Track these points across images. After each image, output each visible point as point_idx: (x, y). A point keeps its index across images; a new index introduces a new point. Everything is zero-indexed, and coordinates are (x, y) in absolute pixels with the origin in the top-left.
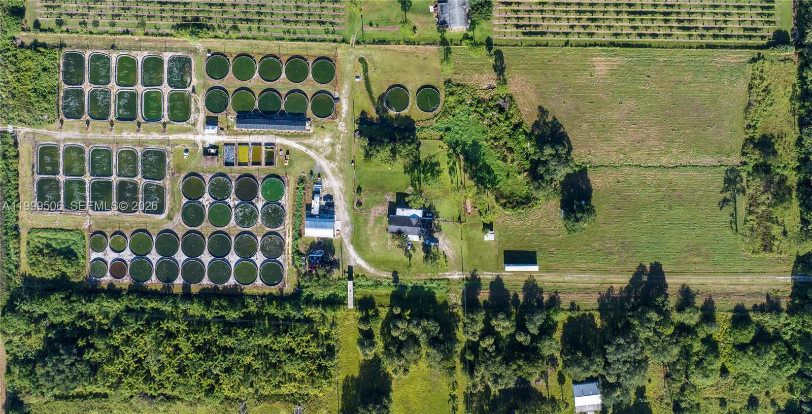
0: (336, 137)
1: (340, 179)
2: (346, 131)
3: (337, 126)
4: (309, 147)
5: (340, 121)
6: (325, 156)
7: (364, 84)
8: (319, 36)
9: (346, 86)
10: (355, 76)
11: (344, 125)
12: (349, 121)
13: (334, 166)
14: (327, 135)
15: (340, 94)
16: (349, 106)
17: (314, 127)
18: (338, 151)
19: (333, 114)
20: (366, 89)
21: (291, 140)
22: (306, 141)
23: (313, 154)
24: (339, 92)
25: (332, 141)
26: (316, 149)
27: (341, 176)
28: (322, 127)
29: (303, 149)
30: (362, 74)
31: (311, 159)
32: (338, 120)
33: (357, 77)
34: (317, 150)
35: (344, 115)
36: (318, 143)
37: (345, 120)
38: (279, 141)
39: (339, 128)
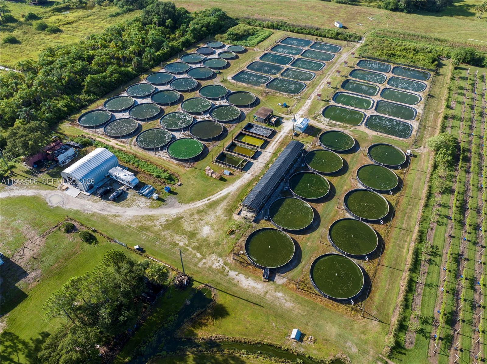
0: (201, 246)
1: (131, 222)
2: (200, 264)
3: (220, 255)
4: (213, 205)
5: (226, 264)
6: (183, 218)
7: (277, 343)
8: (418, 300)
9: (289, 305)
10: (306, 332)
11: (215, 266)
12: (218, 278)
13: (157, 223)
14: (214, 235)
15: (278, 287)
16: (246, 291)
17: (240, 223)
18: (177, 237)
19: (246, 257)
20: (266, 341)
21: (238, 190)
22: (223, 205)
23: (199, 205)
24: (283, 285)
25: (199, 237)
26: (202, 211)
27: (134, 225)
28: (232, 233)
29: (215, 197)
30: (302, 350)
31: (192, 200)
32: (230, 260)
33: (301, 337)
34: (199, 212)
35: (232, 274)
36: (211, 217)
37: (222, 273)
38: (247, 176)
39: (214, 256)
